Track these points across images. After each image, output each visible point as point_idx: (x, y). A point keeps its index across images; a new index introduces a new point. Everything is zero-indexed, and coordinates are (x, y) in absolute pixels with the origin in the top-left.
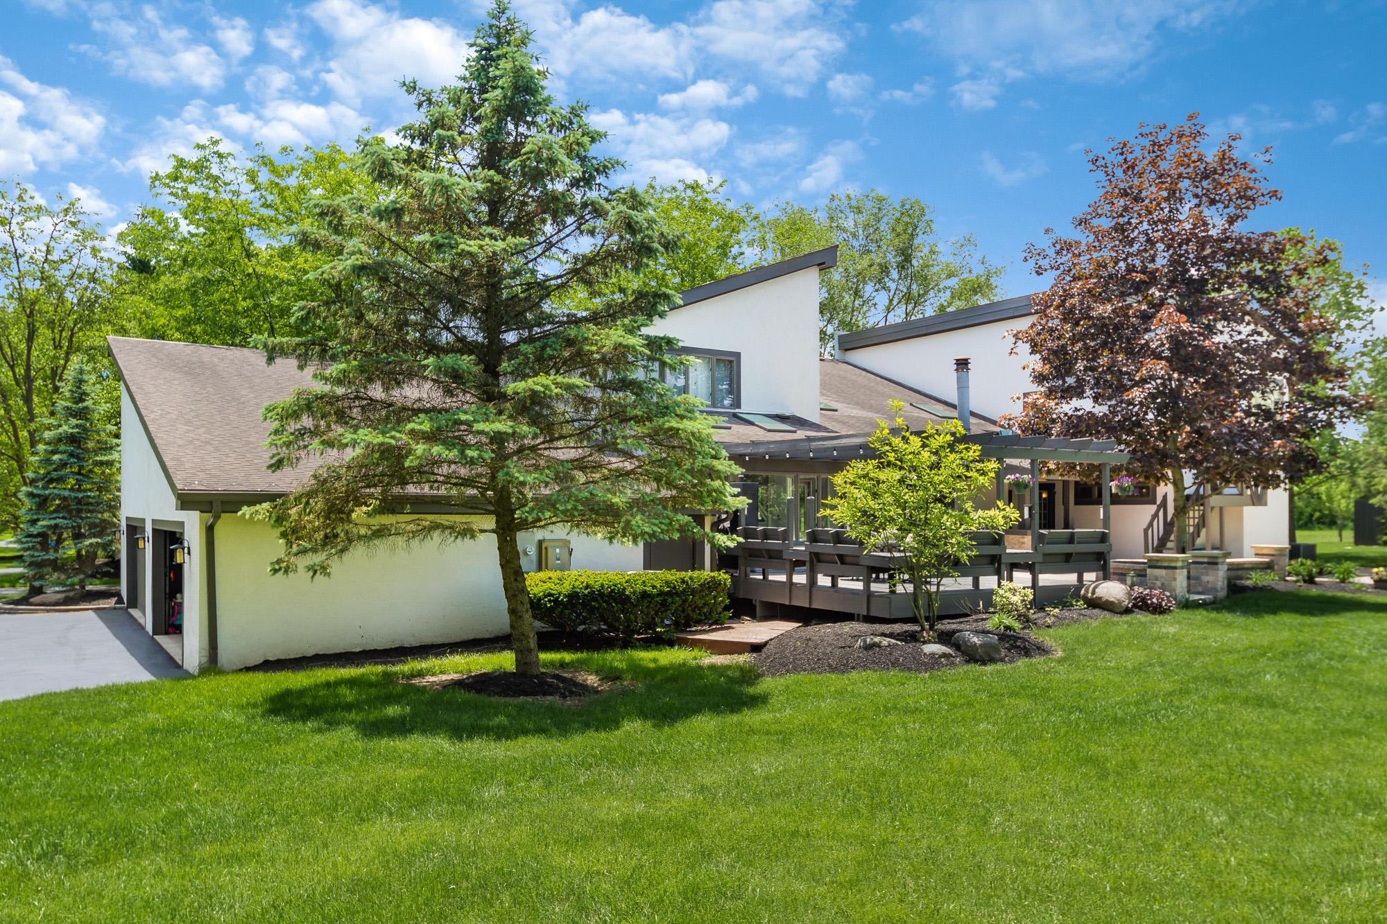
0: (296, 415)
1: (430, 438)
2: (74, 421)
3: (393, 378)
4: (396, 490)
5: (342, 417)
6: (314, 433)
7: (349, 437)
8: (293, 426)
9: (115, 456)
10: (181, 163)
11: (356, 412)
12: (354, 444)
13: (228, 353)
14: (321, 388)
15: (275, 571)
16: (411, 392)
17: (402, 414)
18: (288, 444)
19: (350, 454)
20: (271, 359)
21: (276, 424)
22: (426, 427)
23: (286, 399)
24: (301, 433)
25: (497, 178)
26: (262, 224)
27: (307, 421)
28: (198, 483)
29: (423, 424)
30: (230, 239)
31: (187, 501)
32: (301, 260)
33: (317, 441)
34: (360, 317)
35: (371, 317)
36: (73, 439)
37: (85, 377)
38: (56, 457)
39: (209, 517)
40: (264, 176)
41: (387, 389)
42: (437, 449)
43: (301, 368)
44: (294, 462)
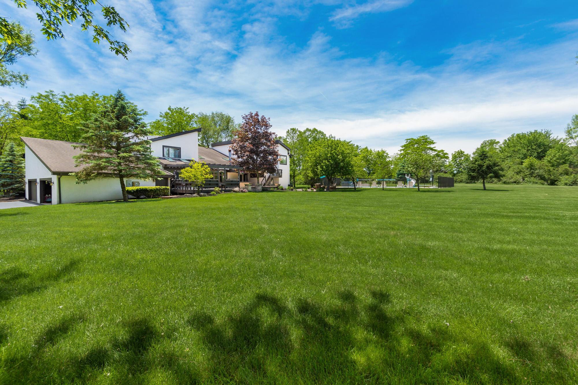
0: (80, 158)
1: (105, 162)
2: (11, 157)
3: (99, 152)
4: (100, 171)
5: (89, 158)
6: (84, 161)
7: (91, 162)
8: (79, 160)
9: (23, 165)
10: (41, 95)
11: (92, 158)
12: (92, 163)
13: (56, 142)
14: (85, 153)
15: (77, 183)
16: (103, 155)
17: (102, 158)
18: (79, 163)
19: (91, 165)
20: (75, 149)
21: (76, 160)
22: (105, 161)
23: (78, 155)
24: (81, 161)
25: (118, 122)
26: (65, 112)
27: (82, 159)
28: (57, 170)
29: (104, 160)
30: (55, 114)
31: (54, 173)
32: (76, 121)
33: (84, 162)
34: (92, 142)
35: (95, 142)
36: (11, 161)
37: (13, 146)
38: (6, 165)
39: (59, 176)
40: (65, 100)
41: (98, 154)
42: (106, 164)
43: (81, 150)
44: (80, 166)
